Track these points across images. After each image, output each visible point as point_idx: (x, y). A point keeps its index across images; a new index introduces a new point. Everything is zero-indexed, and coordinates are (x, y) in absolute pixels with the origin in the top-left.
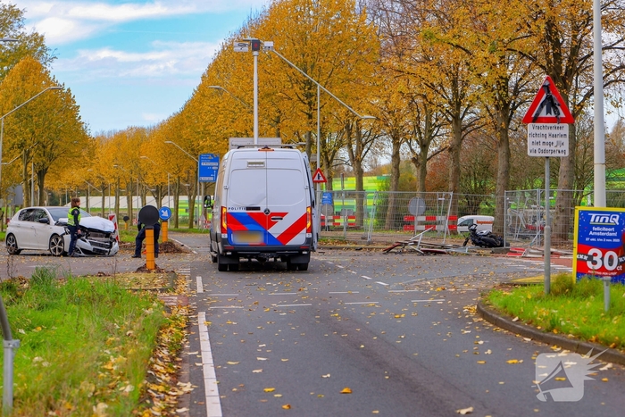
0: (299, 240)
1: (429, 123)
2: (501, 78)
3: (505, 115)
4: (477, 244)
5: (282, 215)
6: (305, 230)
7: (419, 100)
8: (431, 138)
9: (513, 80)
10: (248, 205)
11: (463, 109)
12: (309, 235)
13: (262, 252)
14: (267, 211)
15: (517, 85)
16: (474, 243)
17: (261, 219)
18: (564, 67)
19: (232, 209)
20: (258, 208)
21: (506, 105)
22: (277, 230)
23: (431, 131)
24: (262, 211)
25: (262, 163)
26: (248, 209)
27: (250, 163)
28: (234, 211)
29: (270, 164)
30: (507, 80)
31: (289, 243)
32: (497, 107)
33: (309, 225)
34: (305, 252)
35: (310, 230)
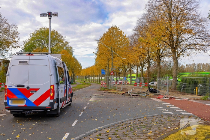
0: (46, 103)
1: (143, 62)
2: (158, 50)
3: (159, 59)
4: (150, 92)
5: (36, 90)
6: (49, 98)
7: (141, 57)
8: (144, 65)
9: (162, 50)
10: (18, 84)
11: (150, 59)
12: (52, 101)
13: (24, 110)
14: (28, 88)
15: (162, 52)
16: (149, 91)
17: (26, 92)
18: (174, 45)
19: (10, 86)
20: (23, 86)
21: (160, 56)
22: (33, 98)
23: (144, 64)
24: (25, 87)
25: (26, 62)
26: (18, 86)
27: (20, 62)
28: (11, 88)
29: (31, 62)
30: (160, 50)
31: (40, 105)
32: (157, 57)
33: (52, 95)
34: (49, 110)
35: (52, 98)
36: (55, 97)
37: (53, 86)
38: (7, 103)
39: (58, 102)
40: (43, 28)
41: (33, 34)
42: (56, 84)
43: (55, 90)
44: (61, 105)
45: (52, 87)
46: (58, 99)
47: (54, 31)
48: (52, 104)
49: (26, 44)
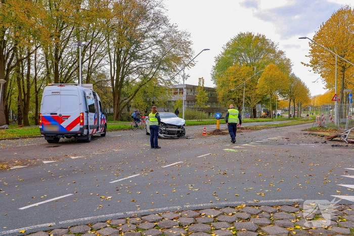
0: (77, 128)
5: (68, 117)
6: (79, 124)
10: (52, 112)
12: (82, 126)
13: (58, 134)
14: (60, 115)
17: (59, 119)
19: (44, 114)
20: (56, 114)
22: (65, 124)
24: (58, 115)
26: (51, 114)
27: (53, 92)
29: (62, 93)
31: (71, 130)
33: (81, 121)
34: (79, 135)
35: (82, 124)
36: (85, 124)
37: (83, 113)
38: (42, 129)
39: (87, 128)
40: (242, 34)
41: (228, 44)
42: (86, 112)
43: (85, 118)
44: (90, 131)
45: (81, 115)
46: (88, 126)
47: (260, 35)
48: (82, 129)
49: (219, 61)
